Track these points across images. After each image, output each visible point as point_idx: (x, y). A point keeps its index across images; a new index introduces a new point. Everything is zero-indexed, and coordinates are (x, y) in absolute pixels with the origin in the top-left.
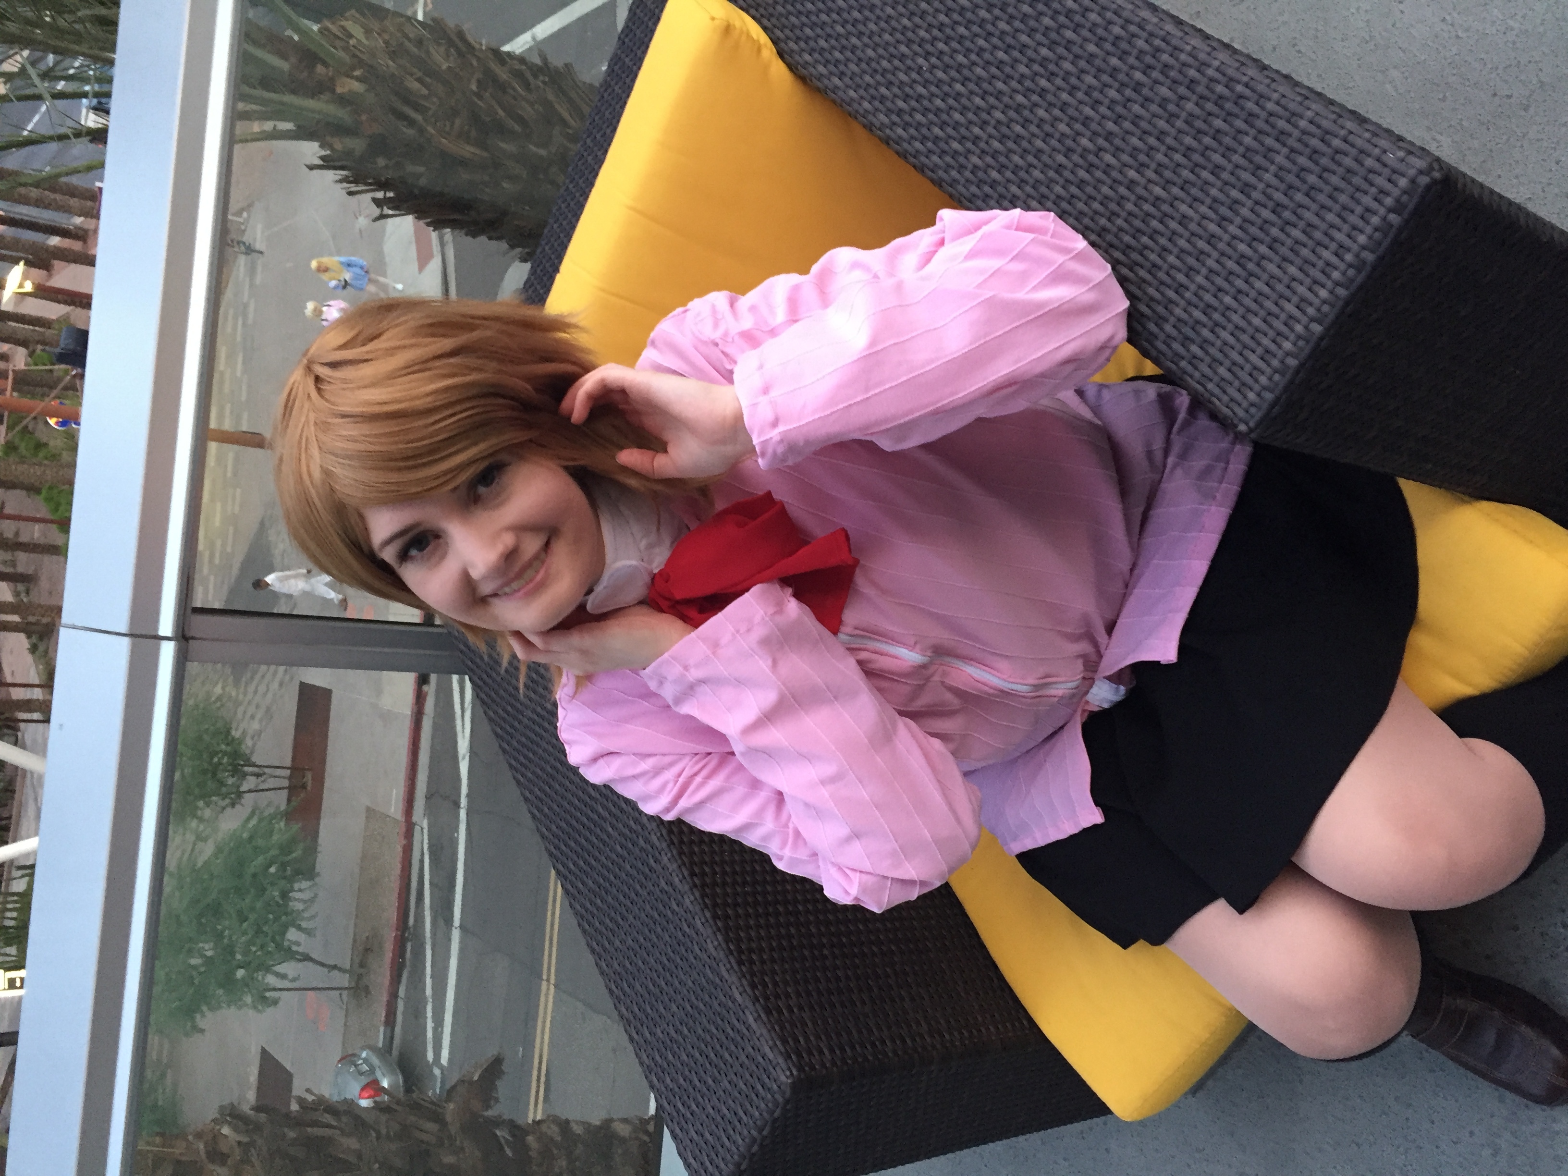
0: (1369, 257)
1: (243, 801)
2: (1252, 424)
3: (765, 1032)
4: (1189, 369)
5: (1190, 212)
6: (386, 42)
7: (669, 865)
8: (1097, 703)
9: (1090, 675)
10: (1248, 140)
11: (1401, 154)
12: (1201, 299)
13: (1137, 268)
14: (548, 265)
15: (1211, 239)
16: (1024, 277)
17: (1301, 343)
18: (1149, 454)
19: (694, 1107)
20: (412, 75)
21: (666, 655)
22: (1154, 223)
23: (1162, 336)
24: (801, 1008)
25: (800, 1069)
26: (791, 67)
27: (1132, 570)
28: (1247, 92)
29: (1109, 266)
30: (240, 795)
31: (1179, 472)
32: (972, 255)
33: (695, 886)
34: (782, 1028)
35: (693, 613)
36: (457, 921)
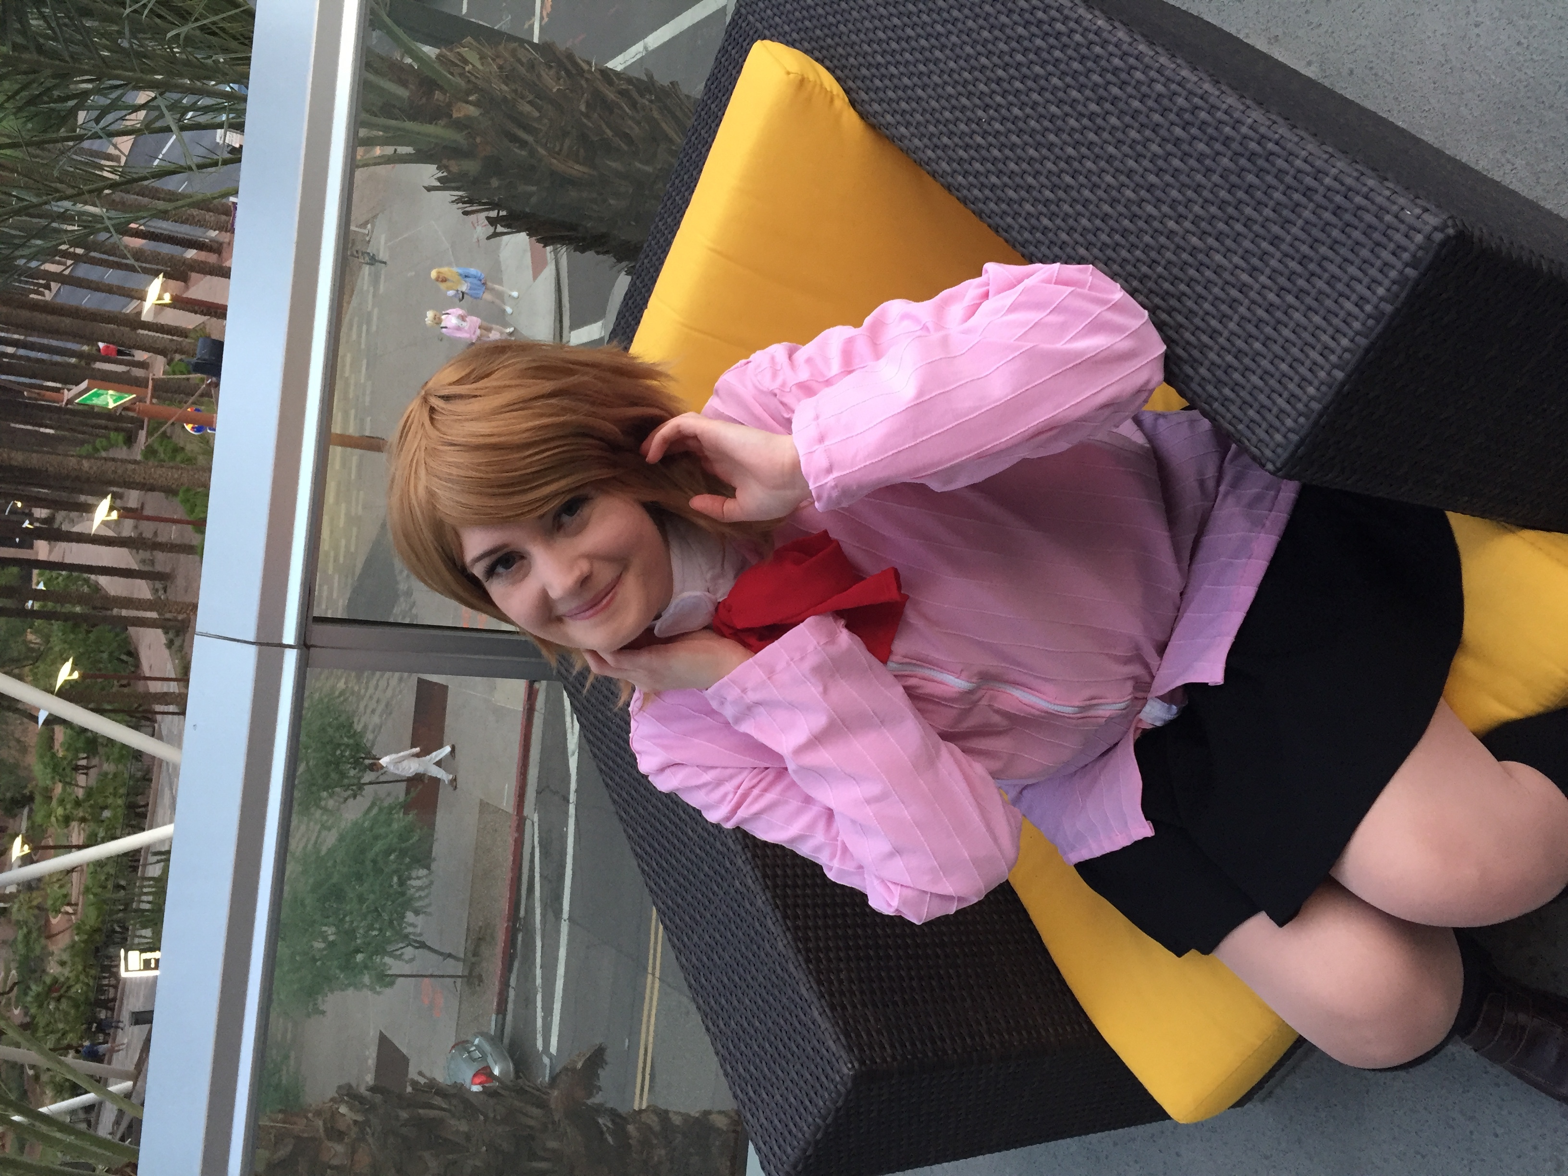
0: (1388, 308)
1: (364, 793)
2: (1278, 465)
3: (828, 1025)
4: (1221, 410)
5: (1224, 262)
6: (500, 67)
7: (742, 867)
8: (1150, 721)
9: (1140, 695)
10: (1277, 195)
11: (1418, 211)
12: (1233, 345)
13: (1174, 314)
14: (638, 298)
15: (1243, 288)
16: (1063, 328)
17: (1324, 388)
18: (1202, 483)
19: (765, 1096)
20: (522, 98)
21: (726, 678)
22: (1192, 272)
23: (1197, 379)
24: (865, 1005)
25: (862, 1063)
26: (863, 116)
27: (1182, 594)
28: (1276, 149)
29: (1146, 313)
30: (361, 787)
31: (1230, 500)
32: (1014, 308)
33: (768, 887)
34: (846, 1023)
35: (753, 641)
36: (565, 915)
